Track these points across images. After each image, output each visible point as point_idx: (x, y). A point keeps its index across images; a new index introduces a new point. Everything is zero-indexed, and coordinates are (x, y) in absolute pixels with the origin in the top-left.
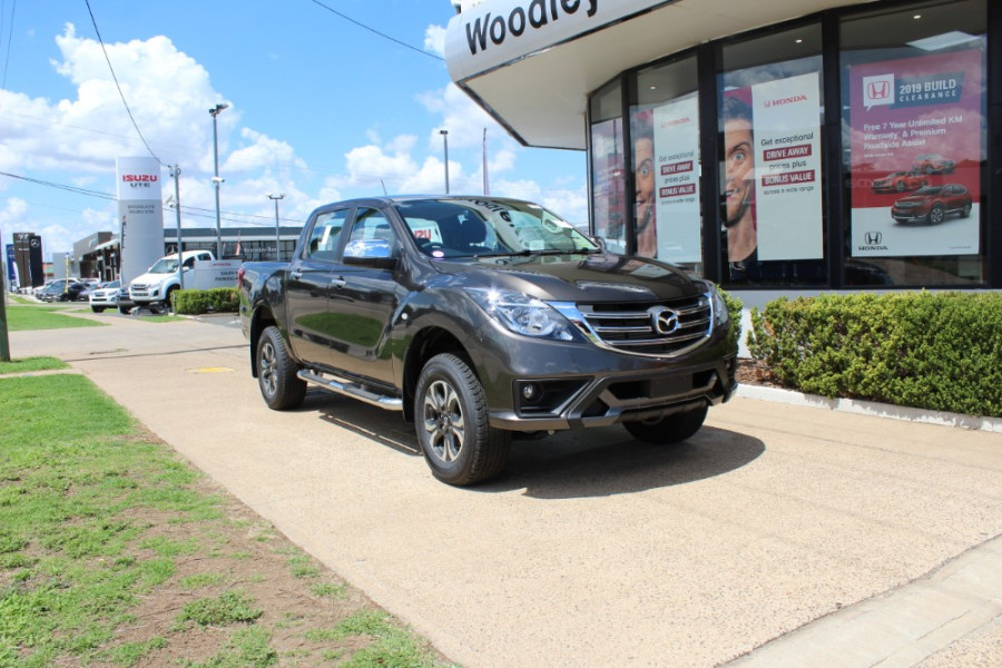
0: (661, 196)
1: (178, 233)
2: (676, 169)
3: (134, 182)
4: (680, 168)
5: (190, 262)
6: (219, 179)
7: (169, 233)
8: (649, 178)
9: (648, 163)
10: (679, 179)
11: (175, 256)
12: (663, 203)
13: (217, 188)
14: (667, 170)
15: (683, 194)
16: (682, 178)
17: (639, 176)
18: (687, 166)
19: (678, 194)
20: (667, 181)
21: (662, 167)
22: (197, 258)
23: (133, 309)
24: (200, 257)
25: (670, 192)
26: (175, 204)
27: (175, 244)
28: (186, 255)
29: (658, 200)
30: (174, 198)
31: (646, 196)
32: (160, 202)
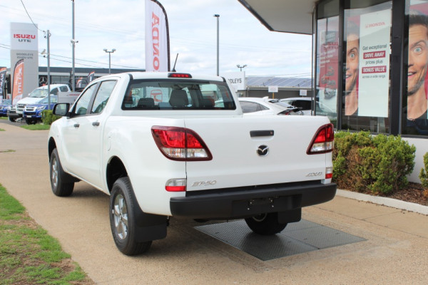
0: (363, 73)
1: (48, 70)
2: (374, 55)
3: (21, 39)
4: (376, 55)
5: (55, 91)
6: (75, 40)
7: (42, 69)
8: (355, 61)
9: (355, 50)
10: (375, 63)
11: (46, 87)
12: (363, 77)
13: (74, 46)
14: (367, 56)
15: (378, 72)
16: (378, 62)
17: (348, 58)
18: (381, 54)
19: (374, 72)
20: (367, 63)
21: (364, 54)
22: (59, 89)
23: (17, 120)
24: (60, 88)
25: (369, 70)
26: (46, 55)
27: (46, 76)
28: (53, 87)
29: (361, 75)
30: (46, 52)
31: (352, 72)
32: (37, 52)
